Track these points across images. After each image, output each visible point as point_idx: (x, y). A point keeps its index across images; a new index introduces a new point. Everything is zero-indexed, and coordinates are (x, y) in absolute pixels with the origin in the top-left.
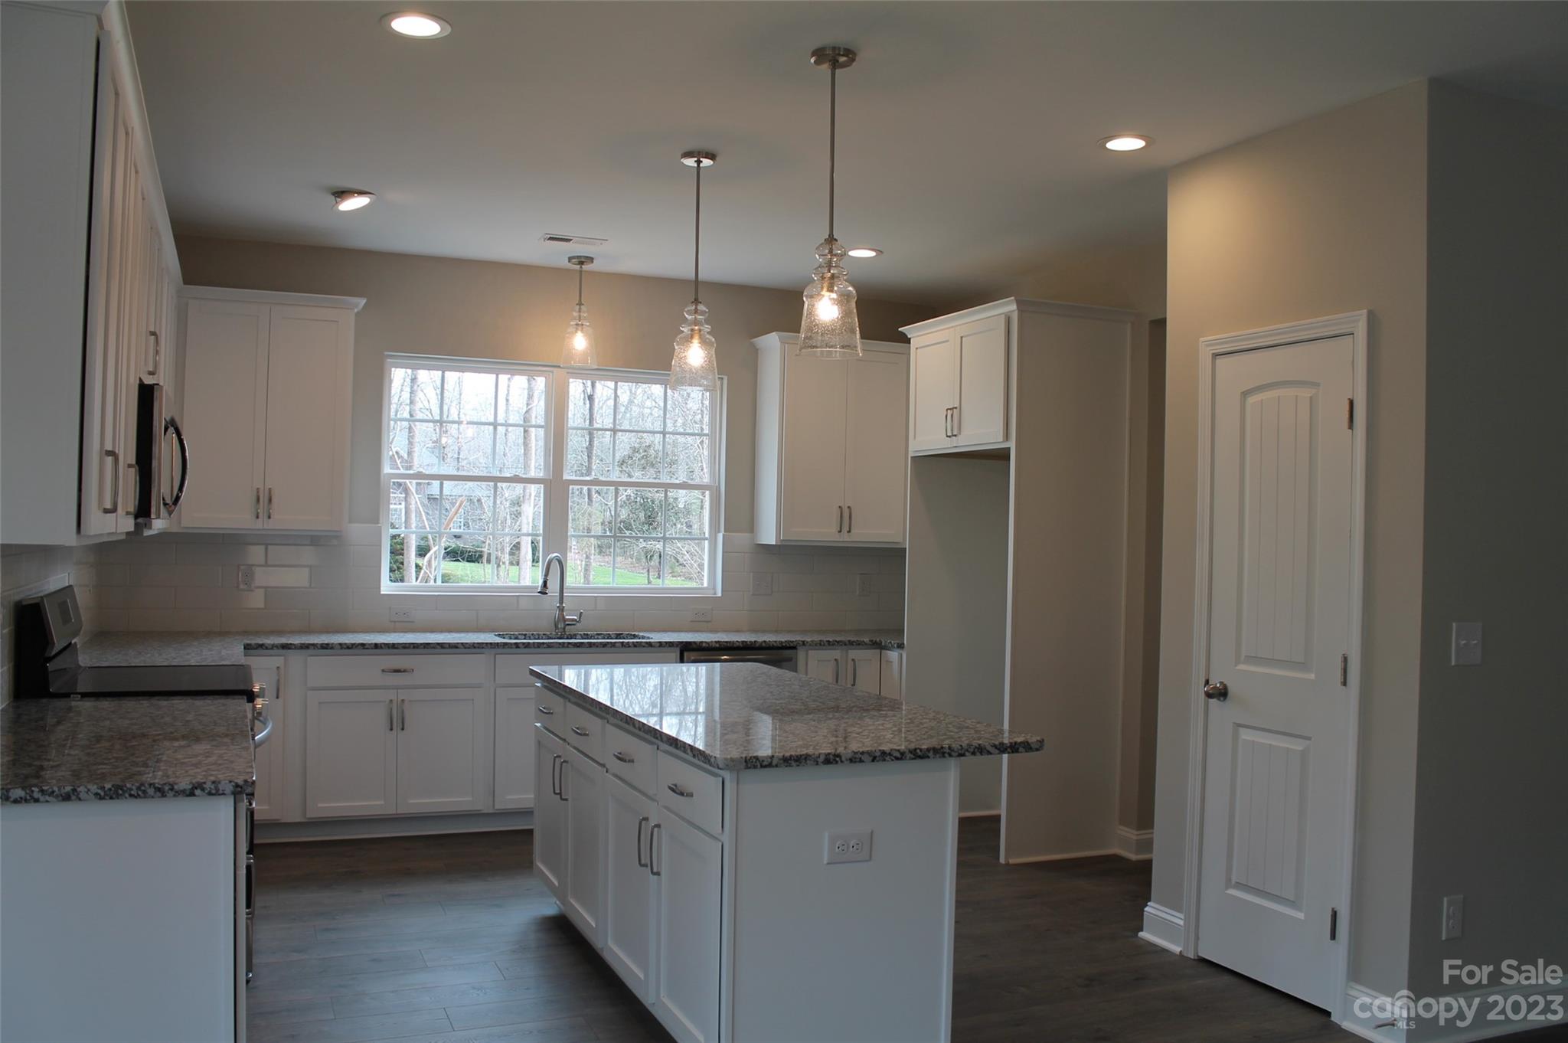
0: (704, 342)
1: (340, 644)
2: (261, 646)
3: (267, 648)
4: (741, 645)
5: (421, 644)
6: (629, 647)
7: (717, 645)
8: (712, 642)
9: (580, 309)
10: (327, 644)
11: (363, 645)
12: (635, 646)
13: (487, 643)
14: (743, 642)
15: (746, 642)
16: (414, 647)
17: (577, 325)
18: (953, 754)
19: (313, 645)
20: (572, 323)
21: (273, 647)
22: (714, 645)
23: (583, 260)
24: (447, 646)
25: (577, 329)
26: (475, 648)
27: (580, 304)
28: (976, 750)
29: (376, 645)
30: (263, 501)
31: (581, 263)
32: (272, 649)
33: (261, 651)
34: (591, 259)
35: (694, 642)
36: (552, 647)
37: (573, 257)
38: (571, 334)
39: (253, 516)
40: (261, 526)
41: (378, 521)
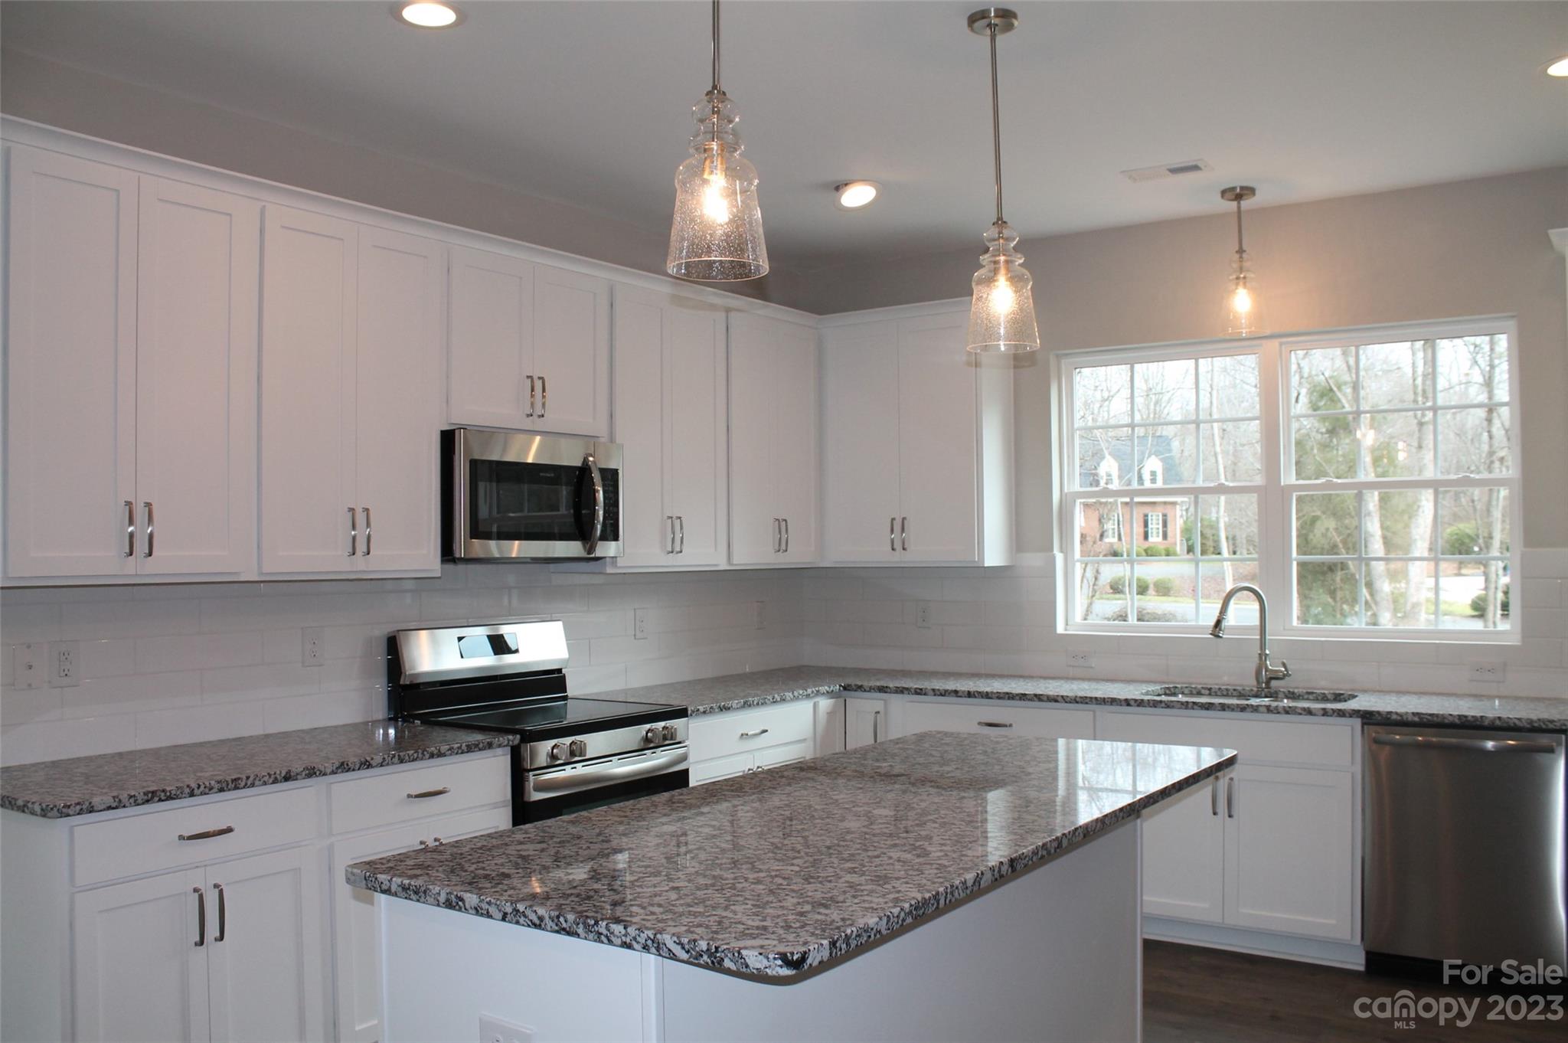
1: (933, 690)
2: (860, 687)
3: (865, 691)
4: (1457, 721)
5: (1017, 695)
6: (1278, 713)
7: (1416, 719)
8: (1407, 713)
9: (1241, 257)
10: (921, 689)
11: (956, 692)
12: (1287, 713)
13: (1091, 698)
14: (1460, 716)
15: (1466, 717)
16: (1009, 699)
17: (1238, 279)
18: (613, 939)
19: (907, 689)
20: (1231, 278)
21: (872, 688)
22: (1410, 718)
23: (1239, 194)
24: (1045, 699)
25: (1237, 284)
26: (1077, 702)
27: (1241, 251)
28: (649, 942)
29: (969, 692)
30: (899, 529)
31: (1239, 197)
32: (869, 691)
33: (859, 694)
34: (1253, 190)
35: (1378, 713)
36: (1173, 707)
37: (1230, 191)
38: (1233, 292)
39: (891, 549)
40: (898, 558)
41: (1051, 549)
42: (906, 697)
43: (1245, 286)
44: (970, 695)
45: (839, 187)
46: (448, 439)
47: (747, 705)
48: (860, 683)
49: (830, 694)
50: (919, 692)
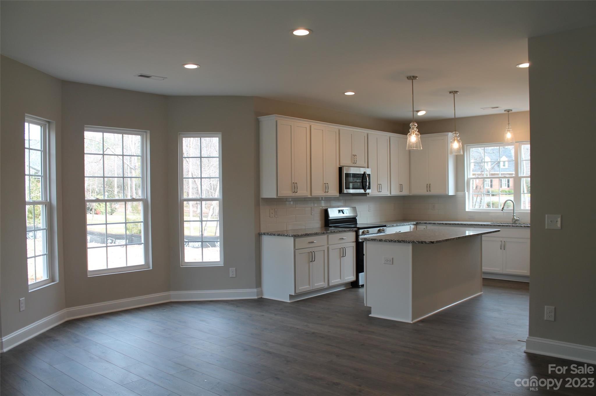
0: (458, 141)
1: (438, 223)
2: (420, 223)
17: (508, 130)
21: (423, 223)
23: (508, 111)
27: (509, 124)
30: (429, 187)
31: (508, 112)
34: (511, 110)
37: (507, 110)
38: (506, 133)
39: (426, 191)
40: (428, 193)
41: (465, 191)
42: (431, 225)
43: (510, 132)
44: (446, 224)
45: (418, 111)
46: (340, 169)
47: (397, 226)
48: (420, 222)
49: (414, 225)
50: (434, 224)
